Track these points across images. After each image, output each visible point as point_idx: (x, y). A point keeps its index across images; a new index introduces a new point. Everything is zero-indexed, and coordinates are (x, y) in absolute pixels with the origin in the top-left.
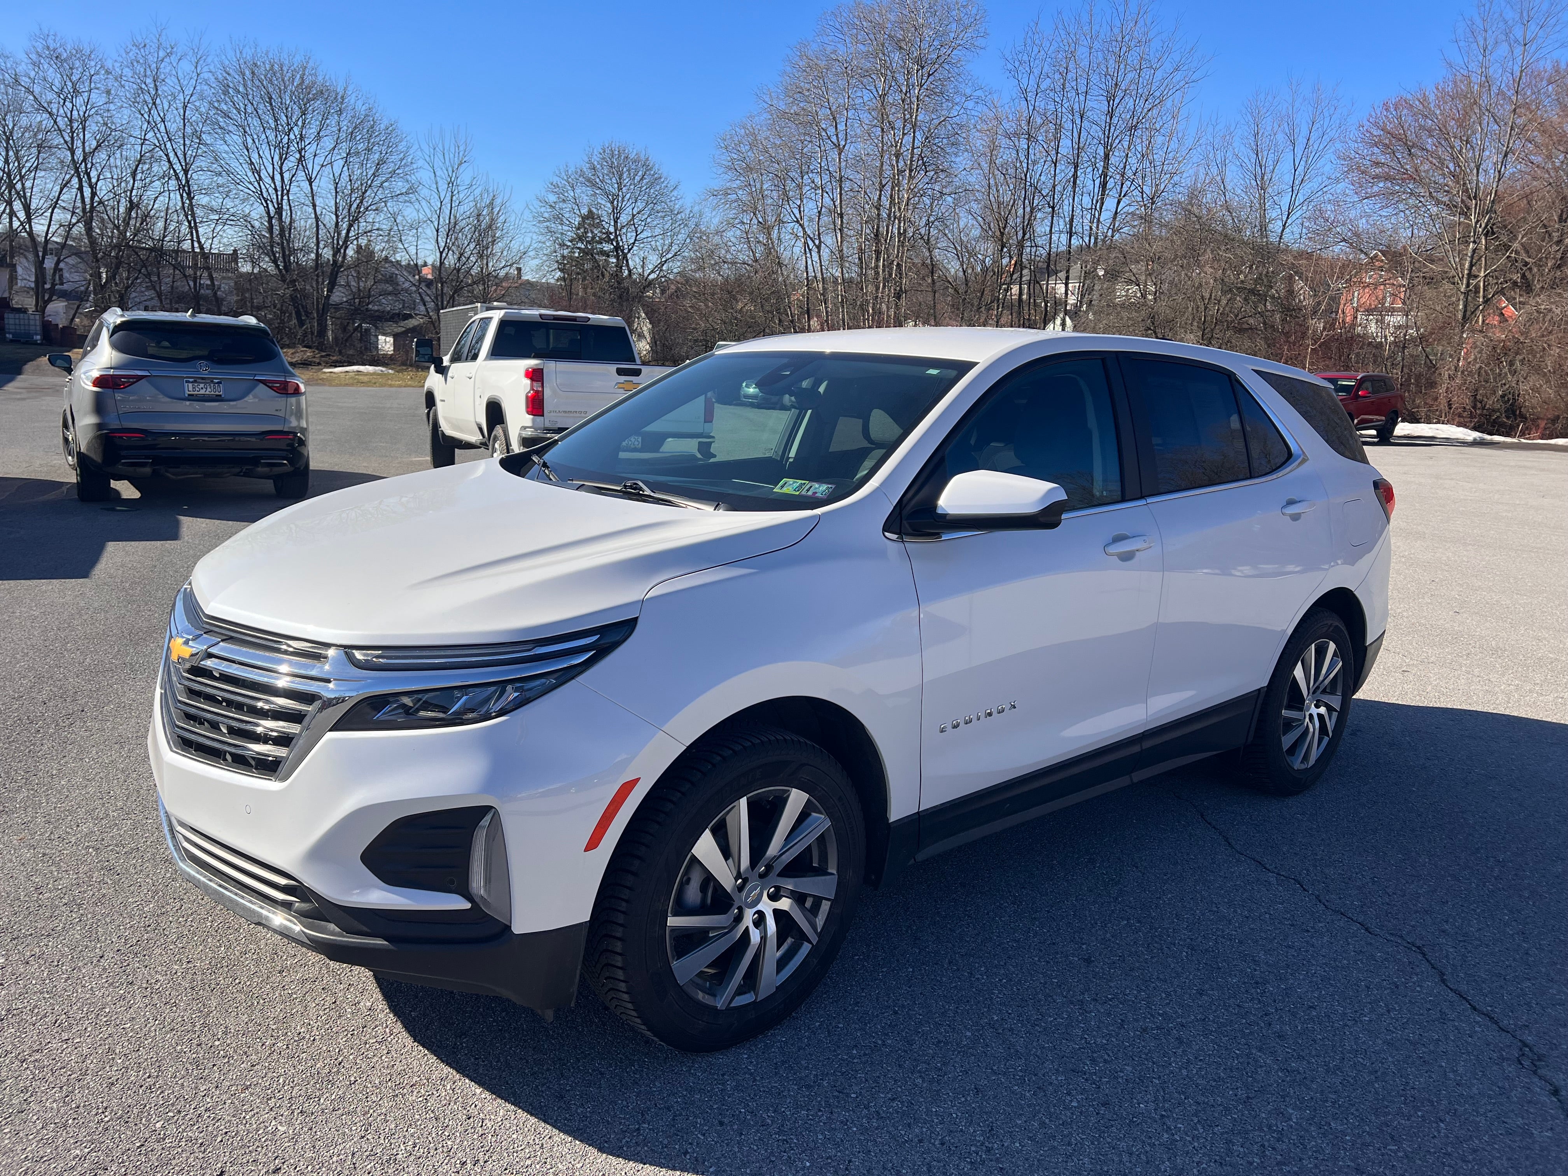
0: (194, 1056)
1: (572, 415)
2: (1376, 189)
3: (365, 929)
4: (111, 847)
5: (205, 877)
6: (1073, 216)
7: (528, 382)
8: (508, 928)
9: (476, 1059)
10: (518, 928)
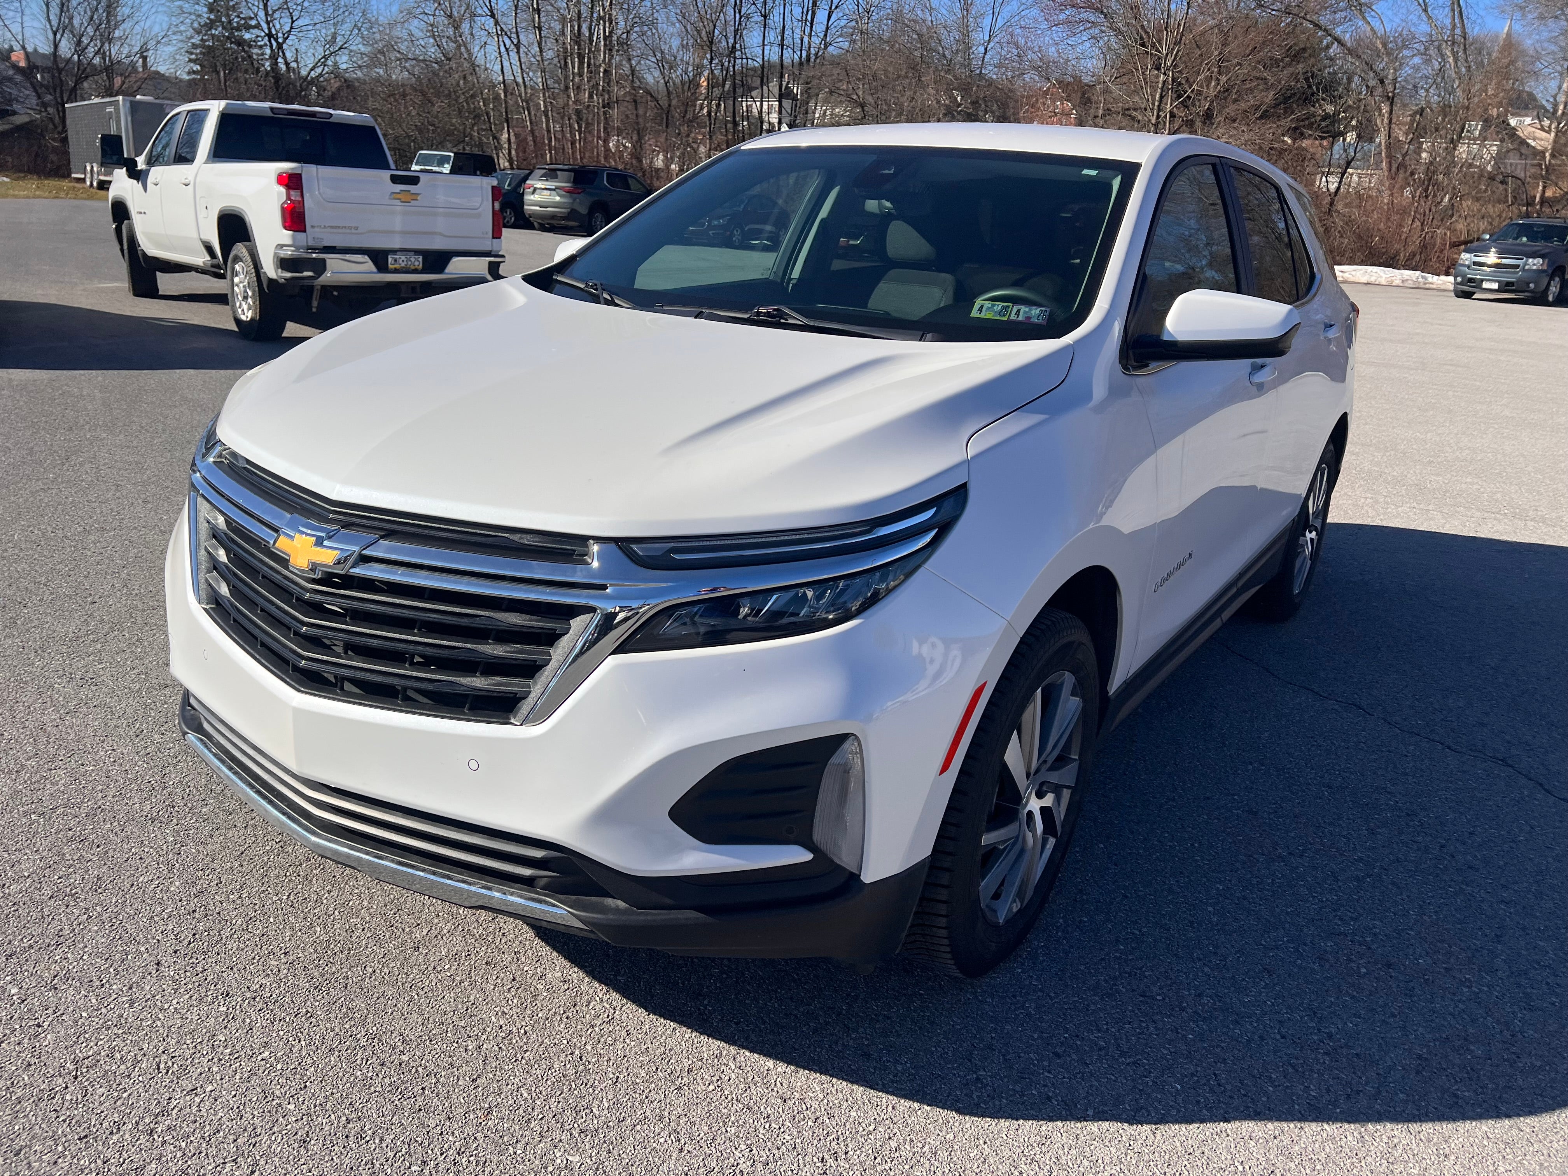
0: (387, 1080)
1: (340, 231)
2: (1062, 17)
3: (668, 901)
4: (60, 810)
5: (367, 853)
6: (784, 27)
7: (282, 190)
8: (854, 877)
9: (737, 1024)
10: (869, 876)
